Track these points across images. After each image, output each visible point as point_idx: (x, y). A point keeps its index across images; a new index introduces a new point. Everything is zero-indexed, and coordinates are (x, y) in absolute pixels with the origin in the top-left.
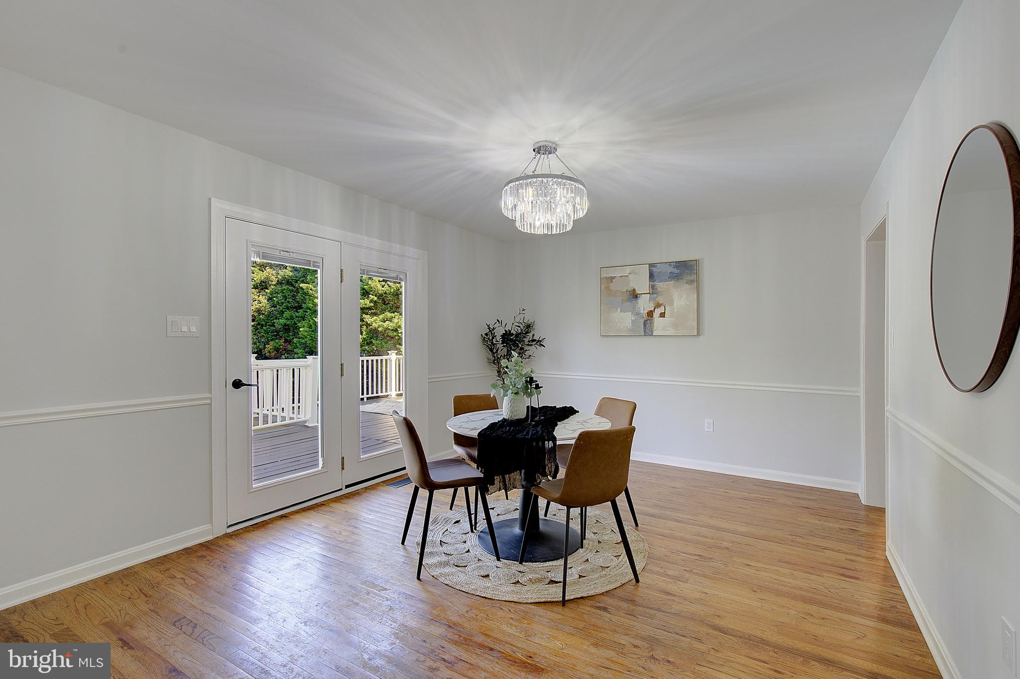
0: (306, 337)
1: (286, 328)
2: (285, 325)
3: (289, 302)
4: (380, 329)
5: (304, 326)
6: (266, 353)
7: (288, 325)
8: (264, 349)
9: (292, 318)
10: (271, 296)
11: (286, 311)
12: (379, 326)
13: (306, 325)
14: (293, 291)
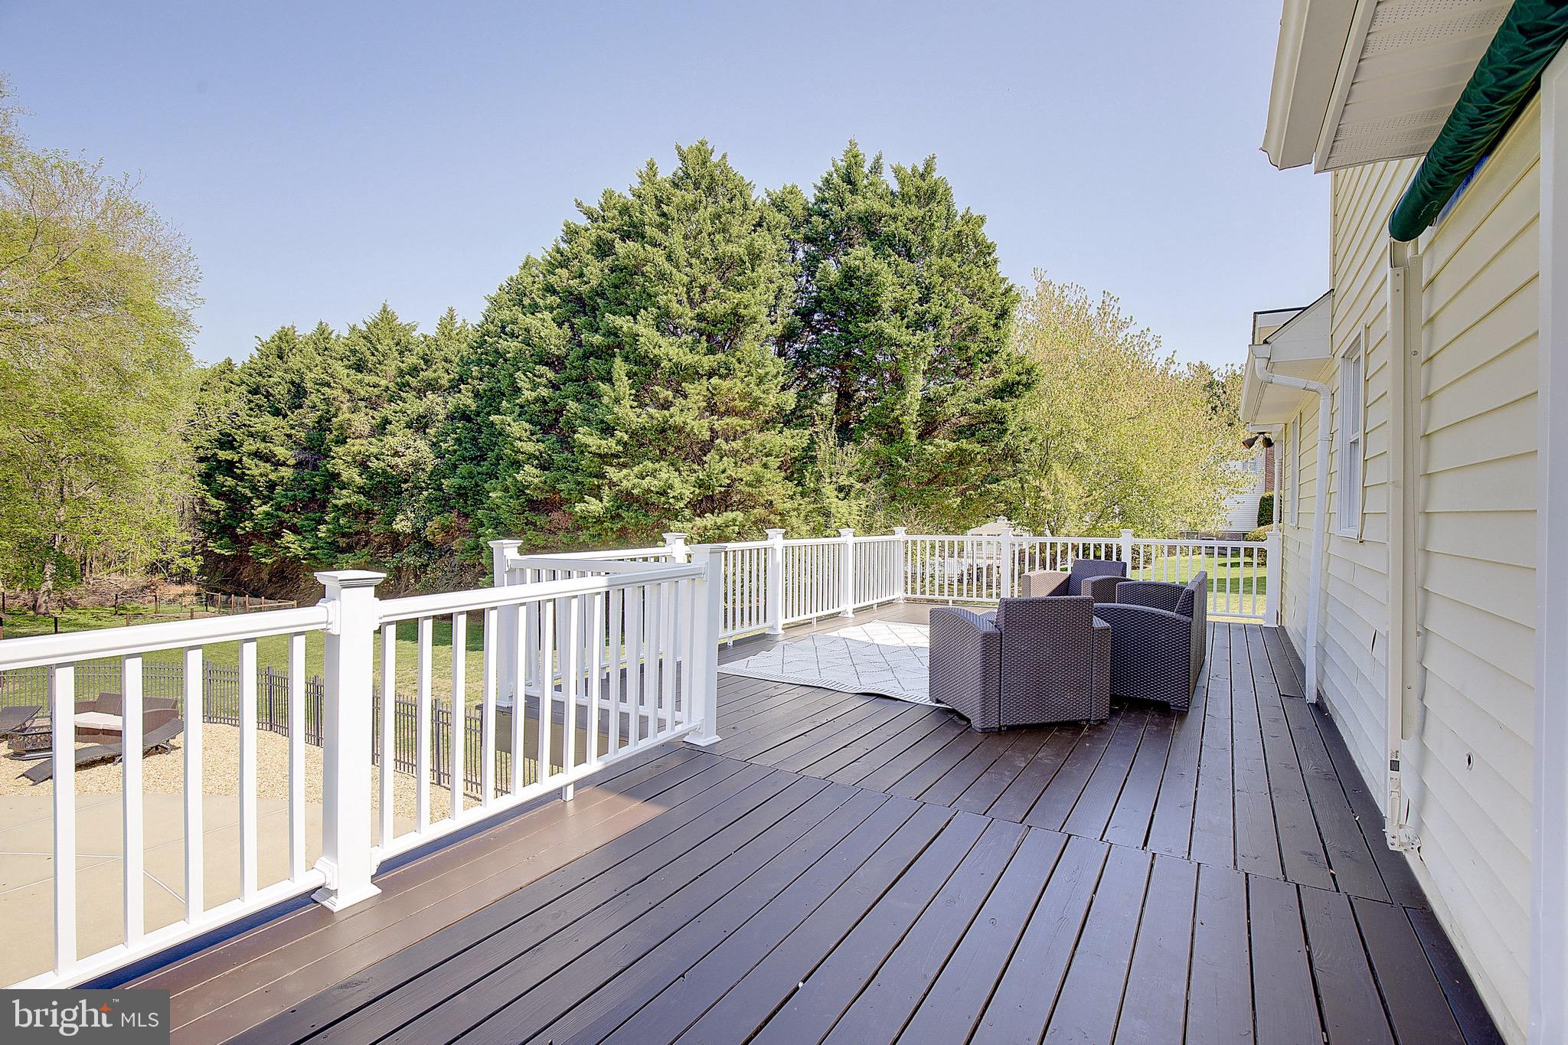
0: (498, 507)
1: (461, 493)
2: (460, 487)
3: (466, 448)
4: (635, 492)
5: (495, 489)
6: (426, 536)
7: (465, 488)
8: (424, 529)
9: (471, 475)
10: (435, 440)
11: (461, 464)
12: (634, 487)
13: (499, 487)
14: (472, 431)
